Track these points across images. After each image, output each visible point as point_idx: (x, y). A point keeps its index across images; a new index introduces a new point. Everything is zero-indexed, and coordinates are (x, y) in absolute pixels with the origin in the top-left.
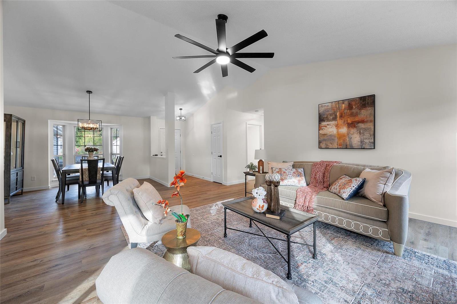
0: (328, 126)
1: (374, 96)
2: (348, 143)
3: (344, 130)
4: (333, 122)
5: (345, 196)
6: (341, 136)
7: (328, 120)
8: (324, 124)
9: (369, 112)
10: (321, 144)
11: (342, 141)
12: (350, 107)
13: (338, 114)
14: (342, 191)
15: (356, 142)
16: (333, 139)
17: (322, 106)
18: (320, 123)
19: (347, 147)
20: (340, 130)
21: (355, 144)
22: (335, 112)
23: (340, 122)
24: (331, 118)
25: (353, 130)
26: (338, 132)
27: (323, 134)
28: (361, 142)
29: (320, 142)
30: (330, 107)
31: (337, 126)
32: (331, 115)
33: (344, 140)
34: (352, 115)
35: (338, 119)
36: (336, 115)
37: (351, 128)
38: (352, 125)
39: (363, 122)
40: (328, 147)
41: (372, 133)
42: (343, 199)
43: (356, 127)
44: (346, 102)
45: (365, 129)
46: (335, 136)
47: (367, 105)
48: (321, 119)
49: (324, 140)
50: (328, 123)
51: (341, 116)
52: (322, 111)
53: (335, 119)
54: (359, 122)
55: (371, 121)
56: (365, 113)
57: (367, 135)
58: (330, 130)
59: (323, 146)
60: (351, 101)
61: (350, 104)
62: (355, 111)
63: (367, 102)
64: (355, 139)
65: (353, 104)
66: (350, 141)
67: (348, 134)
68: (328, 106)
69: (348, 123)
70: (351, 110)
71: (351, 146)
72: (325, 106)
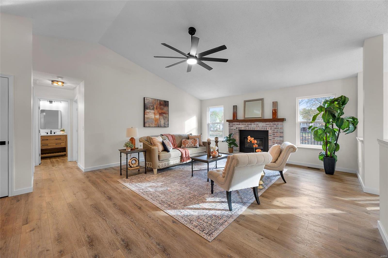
0: (150, 113)
1: (168, 102)
2: (159, 124)
3: (157, 116)
4: (153, 111)
6: (156, 120)
7: (150, 109)
8: (148, 111)
9: (167, 109)
10: (145, 124)
11: (157, 123)
12: (160, 104)
13: (155, 106)
15: (162, 124)
17: (147, 99)
18: (144, 110)
19: (159, 126)
20: (156, 116)
21: (162, 125)
22: (153, 105)
23: (156, 112)
24: (152, 108)
25: (161, 117)
26: (155, 117)
27: (147, 117)
28: (165, 123)
30: (151, 101)
31: (154, 113)
32: (152, 106)
34: (161, 109)
35: (155, 109)
36: (154, 107)
38: (161, 114)
39: (165, 113)
40: (150, 126)
41: (168, 119)
44: (159, 101)
45: (166, 117)
46: (153, 120)
47: (166, 105)
48: (145, 107)
49: (147, 122)
50: (150, 111)
51: (156, 108)
52: (147, 102)
53: (153, 109)
54: (163, 113)
55: (168, 114)
56: (165, 109)
57: (166, 121)
58: (151, 115)
59: (147, 125)
60: (160, 101)
61: (160, 103)
62: (162, 107)
63: (166, 104)
64: (162, 122)
65: (161, 103)
66: (160, 123)
67: (159, 119)
68: (150, 100)
69: (159, 113)
70: (161, 106)
71: (161, 125)
72: (148, 99)
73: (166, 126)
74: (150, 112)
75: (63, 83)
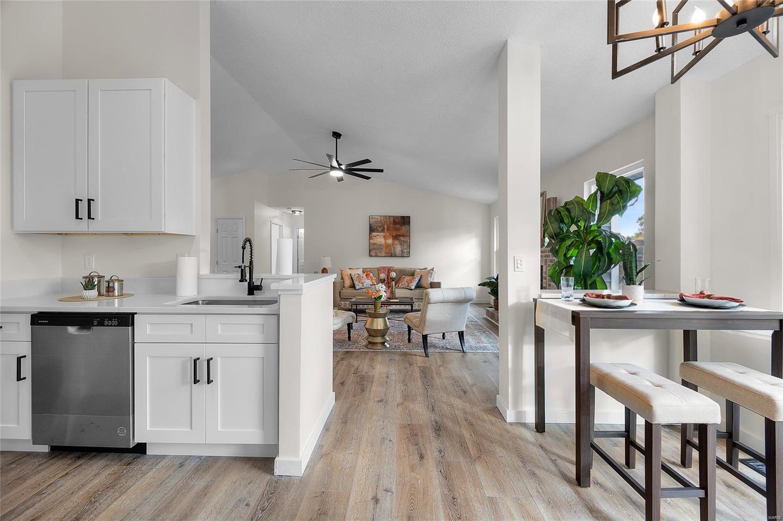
0: (377, 237)
1: (409, 217)
2: (393, 253)
3: (390, 241)
4: (382, 234)
5: (413, 287)
6: (387, 246)
7: (378, 231)
8: (374, 234)
9: (407, 229)
10: (371, 252)
11: (388, 250)
12: (395, 223)
13: (386, 227)
14: (410, 285)
15: (398, 251)
16: (382, 248)
17: (372, 218)
18: (370, 233)
19: (392, 255)
20: (387, 241)
21: (398, 253)
22: (383, 225)
23: (387, 234)
24: (380, 229)
25: (396, 242)
26: (385, 242)
27: (373, 243)
28: (402, 251)
29: (370, 251)
31: (385, 237)
32: (380, 227)
33: (390, 250)
34: (397, 230)
35: (386, 231)
36: (384, 228)
37: (395, 240)
38: (395, 237)
39: (403, 236)
40: (377, 255)
41: (408, 245)
42: (412, 290)
43: (398, 239)
44: (392, 218)
45: (404, 242)
46: (383, 246)
47: (405, 223)
48: (372, 230)
49: (374, 249)
51: (388, 229)
52: (372, 222)
53: (383, 231)
54: (400, 236)
55: (408, 236)
56: (404, 229)
57: (405, 246)
58: (380, 240)
59: (373, 253)
60: (395, 218)
61: (394, 220)
62: (398, 226)
63: (405, 221)
64: (398, 249)
65: (397, 220)
66: (394, 250)
67: (393, 245)
68: (378, 219)
69: (393, 236)
70: (395, 225)
71: (395, 254)
72: (375, 218)
73: (405, 254)
74: (377, 235)
75: (300, 212)
